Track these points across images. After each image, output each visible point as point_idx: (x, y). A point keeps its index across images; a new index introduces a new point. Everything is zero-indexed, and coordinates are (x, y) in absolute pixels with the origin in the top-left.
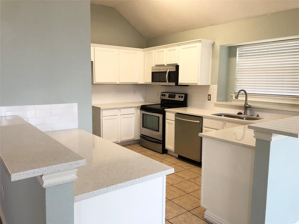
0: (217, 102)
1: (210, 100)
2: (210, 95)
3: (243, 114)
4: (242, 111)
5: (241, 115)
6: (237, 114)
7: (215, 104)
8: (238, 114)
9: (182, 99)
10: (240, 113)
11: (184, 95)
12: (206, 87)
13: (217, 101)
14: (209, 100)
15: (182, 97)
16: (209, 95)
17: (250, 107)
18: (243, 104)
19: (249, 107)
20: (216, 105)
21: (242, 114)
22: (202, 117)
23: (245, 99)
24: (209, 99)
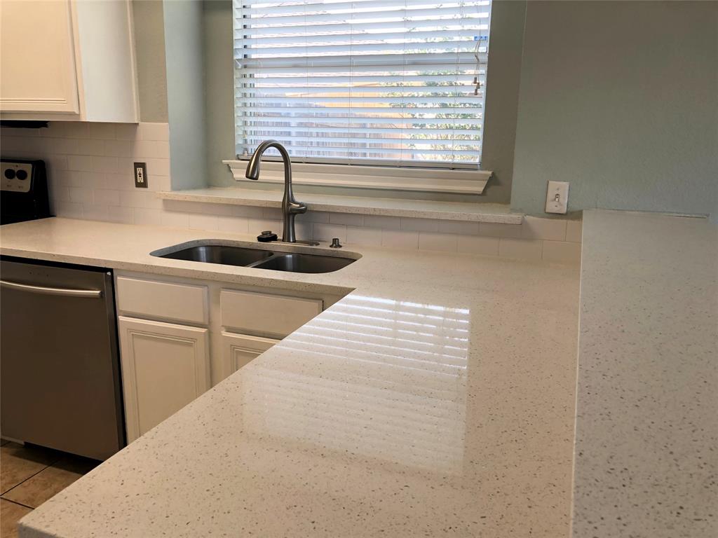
0: (175, 193)
1: (144, 185)
2: (143, 165)
3: (280, 237)
4: (277, 228)
5: (273, 243)
6: (256, 241)
7: (164, 200)
8: (260, 239)
9: (25, 186)
10: (268, 236)
11: (30, 166)
12: (123, 132)
13: (174, 189)
14: (138, 185)
15: (22, 175)
16: (137, 165)
17: (304, 211)
18: (277, 197)
19: (302, 212)
20: (171, 206)
21: (274, 238)
22: (111, 270)
23: (283, 179)
24: (141, 180)
